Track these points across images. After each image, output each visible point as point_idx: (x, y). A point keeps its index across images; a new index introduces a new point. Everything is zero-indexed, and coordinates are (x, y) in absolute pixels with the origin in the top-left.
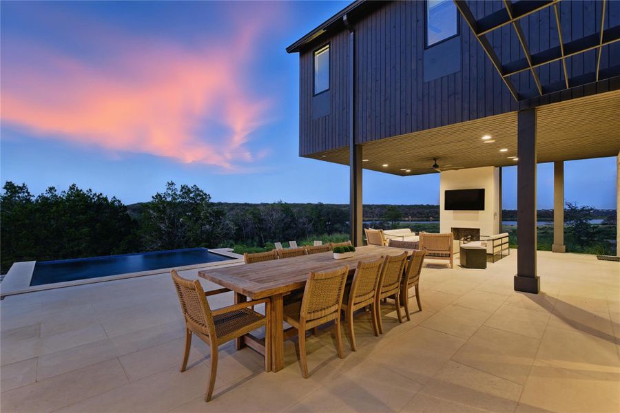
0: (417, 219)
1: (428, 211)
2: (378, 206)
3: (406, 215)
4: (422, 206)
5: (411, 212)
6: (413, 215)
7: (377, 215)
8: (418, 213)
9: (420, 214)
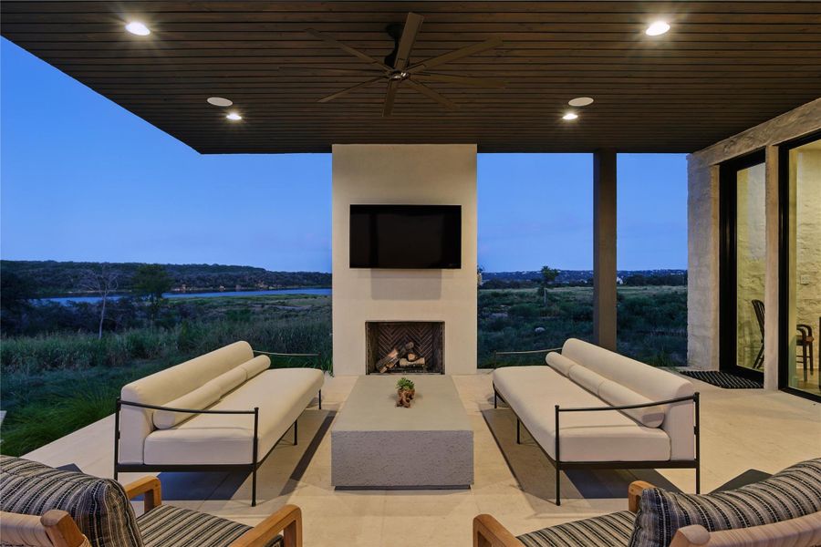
0: (196, 289)
1: (216, 274)
2: (116, 266)
3: (178, 282)
4: (205, 267)
5: (185, 277)
6: (190, 283)
7: (113, 283)
8: (198, 278)
9: (203, 280)
